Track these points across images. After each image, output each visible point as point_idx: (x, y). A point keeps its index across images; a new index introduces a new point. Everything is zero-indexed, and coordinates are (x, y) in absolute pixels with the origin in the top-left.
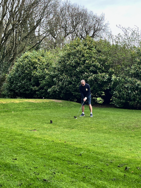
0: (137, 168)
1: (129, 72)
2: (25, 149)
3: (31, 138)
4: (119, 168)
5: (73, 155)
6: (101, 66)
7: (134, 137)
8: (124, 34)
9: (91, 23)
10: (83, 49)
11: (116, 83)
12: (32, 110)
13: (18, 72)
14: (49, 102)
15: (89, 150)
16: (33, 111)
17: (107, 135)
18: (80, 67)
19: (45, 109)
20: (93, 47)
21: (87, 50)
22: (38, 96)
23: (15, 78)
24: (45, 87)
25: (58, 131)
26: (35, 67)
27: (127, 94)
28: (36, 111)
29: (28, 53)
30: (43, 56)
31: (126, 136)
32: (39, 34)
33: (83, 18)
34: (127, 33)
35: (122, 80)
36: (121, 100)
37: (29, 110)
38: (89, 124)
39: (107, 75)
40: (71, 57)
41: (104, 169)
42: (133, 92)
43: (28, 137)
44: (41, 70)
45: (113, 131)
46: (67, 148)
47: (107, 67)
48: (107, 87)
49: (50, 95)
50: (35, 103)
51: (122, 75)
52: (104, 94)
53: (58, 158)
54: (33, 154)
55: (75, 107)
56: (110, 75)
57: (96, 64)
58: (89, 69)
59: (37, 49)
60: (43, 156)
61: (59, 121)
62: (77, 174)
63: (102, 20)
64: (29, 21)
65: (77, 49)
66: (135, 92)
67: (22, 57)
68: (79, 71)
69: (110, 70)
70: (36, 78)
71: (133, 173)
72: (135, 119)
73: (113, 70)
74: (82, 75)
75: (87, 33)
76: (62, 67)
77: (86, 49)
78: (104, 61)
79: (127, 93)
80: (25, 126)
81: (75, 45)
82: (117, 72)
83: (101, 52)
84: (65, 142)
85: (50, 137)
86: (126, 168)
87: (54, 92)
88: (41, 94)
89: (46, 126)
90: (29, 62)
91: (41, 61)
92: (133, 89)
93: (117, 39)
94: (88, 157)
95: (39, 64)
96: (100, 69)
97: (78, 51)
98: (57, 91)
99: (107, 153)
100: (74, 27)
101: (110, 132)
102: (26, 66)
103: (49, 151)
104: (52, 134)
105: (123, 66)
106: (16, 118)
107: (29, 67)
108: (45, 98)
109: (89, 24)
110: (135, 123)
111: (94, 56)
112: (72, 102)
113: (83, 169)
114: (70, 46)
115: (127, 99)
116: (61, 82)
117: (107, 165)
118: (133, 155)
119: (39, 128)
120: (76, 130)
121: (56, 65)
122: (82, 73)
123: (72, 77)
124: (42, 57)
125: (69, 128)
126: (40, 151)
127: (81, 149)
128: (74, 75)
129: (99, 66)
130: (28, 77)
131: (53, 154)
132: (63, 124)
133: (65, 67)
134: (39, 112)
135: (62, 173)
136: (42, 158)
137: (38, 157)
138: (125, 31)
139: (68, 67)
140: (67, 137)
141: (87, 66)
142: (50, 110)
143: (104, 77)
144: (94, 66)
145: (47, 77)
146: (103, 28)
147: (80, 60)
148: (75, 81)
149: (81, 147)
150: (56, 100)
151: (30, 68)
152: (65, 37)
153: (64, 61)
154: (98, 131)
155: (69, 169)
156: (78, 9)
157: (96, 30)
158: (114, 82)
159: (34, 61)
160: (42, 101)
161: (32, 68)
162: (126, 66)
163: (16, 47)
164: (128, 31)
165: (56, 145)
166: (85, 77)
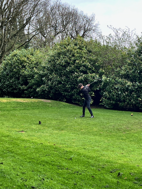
0: (130, 174)
1: (119, 73)
2: (12, 152)
3: (18, 140)
4: (111, 173)
5: (63, 159)
6: (91, 66)
7: (125, 140)
8: (115, 35)
9: (81, 23)
10: (73, 48)
11: (106, 84)
12: (20, 110)
13: (6, 70)
14: (38, 102)
15: (80, 154)
16: (21, 111)
17: (97, 138)
18: (70, 66)
19: (33, 109)
20: (83, 47)
21: (77, 50)
22: (26, 95)
23: (3, 77)
24: (33, 86)
25: (47, 133)
26: (23, 66)
28: (24, 111)
29: (16, 52)
30: (32, 55)
31: (118, 139)
32: (28, 32)
33: (73, 18)
34: (118, 34)
35: (112, 81)
36: (111, 101)
37: (17, 110)
38: (79, 125)
39: (98, 76)
40: (61, 57)
41: (96, 175)
42: (123, 93)
43: (16, 139)
44: (30, 68)
45: (104, 133)
46: (57, 151)
47: (97, 68)
48: (97, 87)
49: (39, 95)
50: (23, 102)
51: (112, 76)
52: (93, 94)
53: (47, 163)
54: (20, 158)
55: (64, 108)
56: (101, 76)
57: (86, 65)
58: (79, 69)
59: (26, 47)
60: (31, 160)
61: (48, 122)
62: (67, 180)
63: (92, 20)
64: (19, 19)
65: (67, 48)
66: (125, 93)
67: (10, 55)
68: (68, 71)
69: (101, 70)
70: (24, 77)
71: (126, 179)
73: (104, 71)
74: (72, 75)
75: (77, 33)
76: (52, 66)
78: (95, 61)
79: (117, 94)
80: (12, 127)
81: (65, 44)
82: (108, 73)
83: (91, 52)
84: (54, 145)
85: (38, 140)
86: (119, 174)
87: (43, 91)
88: (29, 93)
89: (34, 127)
90: (18, 61)
91: (30, 60)
92: (123, 91)
93: (108, 39)
94: (78, 162)
95: (28, 63)
96: (90, 69)
97: (68, 51)
98: (46, 90)
99: (99, 157)
100: (64, 26)
101: (100, 134)
102: (14, 64)
103: (38, 155)
104: (41, 136)
105: (114, 67)
106: (3, 118)
107: (17, 66)
108: (33, 98)
109: (79, 24)
110: (125, 125)
111: (84, 56)
112: (61, 102)
113: (73, 175)
114: (60, 46)
115: (117, 101)
116: (50, 81)
117: (99, 170)
118: (125, 160)
119: (27, 129)
120: (66, 131)
121: (46, 64)
122: (71, 73)
123: (62, 76)
124: (31, 56)
125: (58, 129)
126: (28, 154)
127: (71, 152)
128: (64, 75)
129: (89, 66)
130: (17, 75)
131: (42, 158)
132: (52, 125)
134: (27, 112)
135: (52, 179)
136: (29, 162)
137: (25, 162)
138: (116, 32)
139: (58, 66)
140: (57, 139)
141: (77, 66)
142: (38, 110)
143: (94, 78)
144: (84, 66)
145: (36, 76)
146: (93, 28)
147: (70, 60)
148: (65, 81)
149: (71, 150)
150: (45, 100)
151: (18, 67)
152: (55, 36)
153: (54, 61)
154: (89, 133)
155: (59, 174)
156: (68, 8)
157: (86, 30)
158: (105, 83)
159: (23, 59)
160: (30, 101)
161: (21, 66)
162: (117, 67)
163: (4, 45)
164: (119, 31)
165: (45, 148)
166: (75, 77)
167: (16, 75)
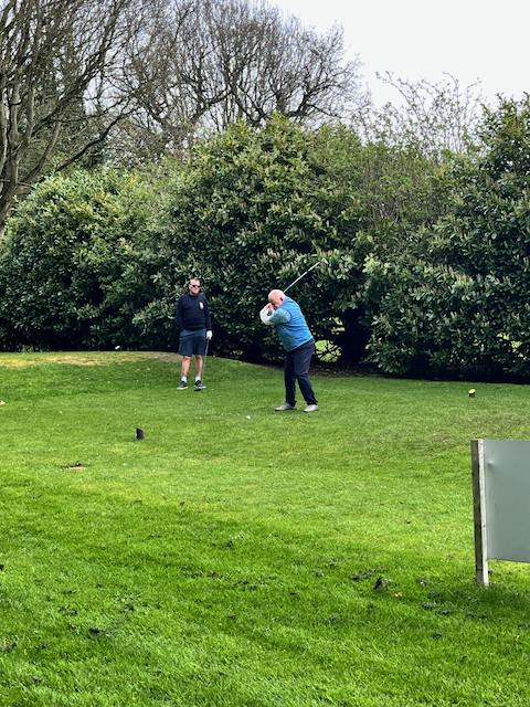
0: (418, 581)
1: (426, 245)
2: (36, 533)
3: (60, 493)
5: (204, 547)
6: (324, 223)
7: (427, 477)
8: (407, 106)
10: (259, 162)
11: (382, 285)
12: (74, 393)
13: (21, 253)
14: (138, 362)
15: (264, 529)
16: (78, 398)
17: (333, 476)
18: (250, 229)
19: (122, 388)
20: (295, 155)
21: (273, 167)
22: (97, 340)
23: (12, 276)
24: (122, 306)
25: (161, 466)
26: (82, 233)
27: (421, 325)
28: (87, 399)
29: (55, 182)
30: (113, 191)
31: (402, 477)
32: (98, 106)
33: (263, 44)
34: (417, 102)
35: (403, 275)
36: (400, 346)
37: (63, 394)
38: (275, 436)
39: (349, 259)
40: (215, 194)
41: (304, 589)
42: (441, 318)
43: (52, 492)
44: (108, 242)
45: (357, 459)
46: (186, 523)
47: (348, 229)
48: (349, 300)
49: (143, 337)
50: (87, 366)
51: (402, 257)
52: (340, 326)
53: (149, 559)
54: (61, 549)
55: (233, 380)
56: (359, 259)
57: (306, 219)
58: (281, 235)
59: (93, 163)
60: (98, 555)
61: (170, 431)
63: (335, 48)
64: (62, 59)
65: (237, 162)
66: (449, 316)
67: (33, 195)
68: (244, 245)
69: (360, 235)
70: (87, 273)
71: (400, 599)
72: (442, 416)
73: (370, 238)
74: (256, 259)
75: (280, 98)
76: (183, 230)
77: (269, 164)
78: (338, 206)
79: (420, 320)
80: (42, 453)
81: (230, 148)
82: (385, 246)
83: (324, 172)
84: (182, 504)
85: (130, 490)
86: (379, 583)
87: (159, 323)
88: (109, 333)
89: (118, 449)
90: (60, 217)
91: (106, 209)
92: (442, 308)
93: (383, 122)
94: (254, 552)
95: (100, 222)
96: (320, 235)
97: (240, 171)
98: (166, 319)
99: (325, 536)
100: (232, 78)
101: (346, 464)
102: (48, 228)
103: (121, 537)
104: (140, 477)
105: (405, 224)
106: (13, 425)
107: (59, 235)
108: (124, 349)
110: (439, 427)
111: (299, 187)
112: (222, 360)
113: (230, 591)
114: (212, 153)
115: (421, 345)
116: (181, 285)
117: (317, 574)
119: (94, 456)
120: (228, 460)
121: (163, 223)
122: (255, 251)
123: (220, 266)
124: (109, 195)
125: (203, 453)
126: (87, 537)
127: (236, 525)
128: (229, 261)
129: (318, 225)
130: (59, 269)
131: (134, 546)
132: (182, 441)
133: (193, 232)
134: (100, 399)
135: (159, 608)
136: (92, 560)
137: (78, 559)
138: (410, 95)
139: (205, 230)
140: (192, 484)
141: (274, 226)
142: (139, 391)
143: (335, 266)
144: (301, 224)
145: (130, 268)
146: (340, 79)
147: (249, 204)
148: (234, 283)
149: (237, 517)
150: (165, 354)
151: (64, 238)
152: (196, 116)
153: (189, 209)
154: (306, 461)
155: (183, 593)
157: (311, 86)
158: (374, 284)
159: (78, 209)
160: (111, 360)
161: (72, 235)
162: (416, 222)
163: (11, 158)
164: (420, 92)
165: (149, 513)
166: (268, 266)
167: (57, 269)
